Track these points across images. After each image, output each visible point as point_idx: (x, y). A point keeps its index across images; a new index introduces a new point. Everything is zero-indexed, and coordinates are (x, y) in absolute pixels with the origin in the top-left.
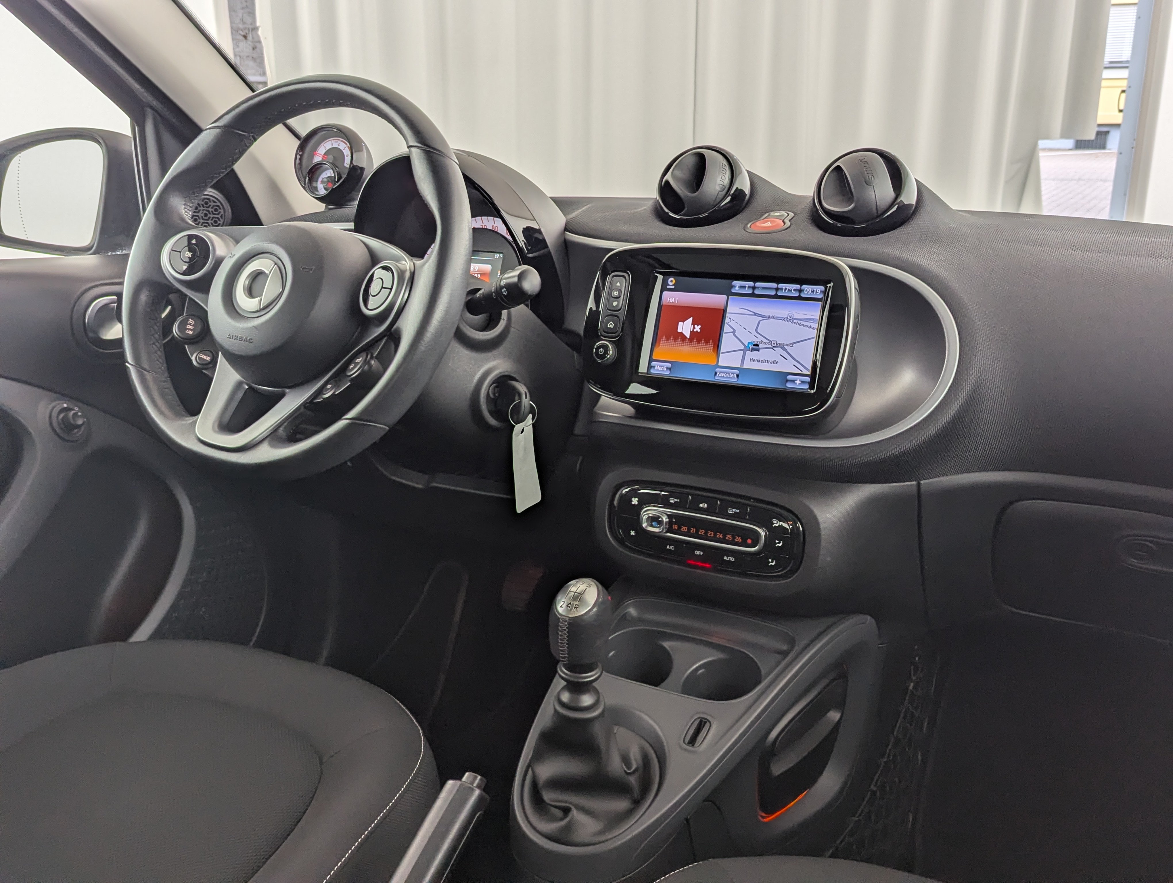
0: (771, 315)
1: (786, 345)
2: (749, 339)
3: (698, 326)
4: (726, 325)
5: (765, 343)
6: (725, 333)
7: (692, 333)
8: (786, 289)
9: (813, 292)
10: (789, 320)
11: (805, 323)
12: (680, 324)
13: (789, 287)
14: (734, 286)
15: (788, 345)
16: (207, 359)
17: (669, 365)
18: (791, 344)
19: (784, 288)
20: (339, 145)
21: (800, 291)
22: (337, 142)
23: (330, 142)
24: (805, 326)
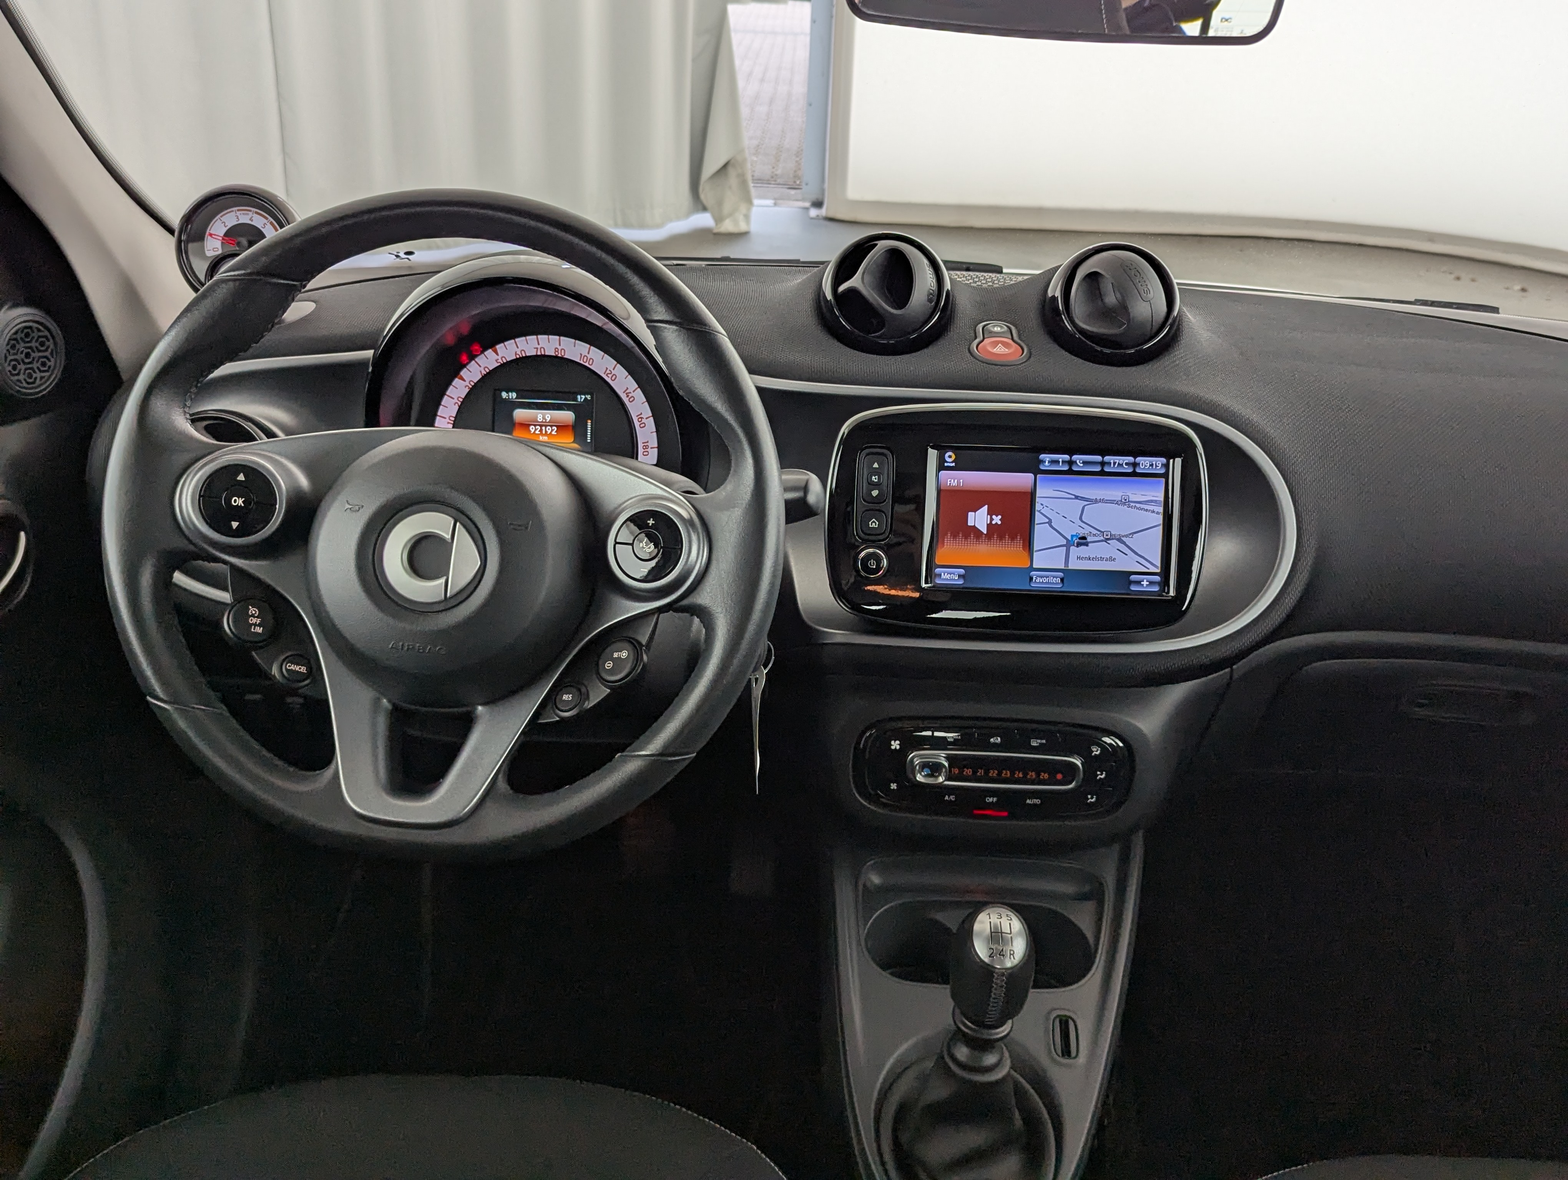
0: (1098, 498)
1: (1123, 536)
2: (1072, 530)
3: (997, 516)
4: (1037, 513)
5: (1094, 535)
6: (1037, 524)
7: (990, 526)
8: (1115, 463)
9: (1152, 465)
10: (1124, 504)
11: (1146, 507)
12: (971, 515)
13: (1119, 460)
14: (1043, 462)
15: (1126, 536)
16: (301, 670)
17: (962, 571)
18: (1130, 534)
19: (1112, 461)
20: (251, 220)
21: (1135, 465)
22: (248, 214)
23: (233, 213)
24: (1147, 510)
